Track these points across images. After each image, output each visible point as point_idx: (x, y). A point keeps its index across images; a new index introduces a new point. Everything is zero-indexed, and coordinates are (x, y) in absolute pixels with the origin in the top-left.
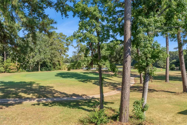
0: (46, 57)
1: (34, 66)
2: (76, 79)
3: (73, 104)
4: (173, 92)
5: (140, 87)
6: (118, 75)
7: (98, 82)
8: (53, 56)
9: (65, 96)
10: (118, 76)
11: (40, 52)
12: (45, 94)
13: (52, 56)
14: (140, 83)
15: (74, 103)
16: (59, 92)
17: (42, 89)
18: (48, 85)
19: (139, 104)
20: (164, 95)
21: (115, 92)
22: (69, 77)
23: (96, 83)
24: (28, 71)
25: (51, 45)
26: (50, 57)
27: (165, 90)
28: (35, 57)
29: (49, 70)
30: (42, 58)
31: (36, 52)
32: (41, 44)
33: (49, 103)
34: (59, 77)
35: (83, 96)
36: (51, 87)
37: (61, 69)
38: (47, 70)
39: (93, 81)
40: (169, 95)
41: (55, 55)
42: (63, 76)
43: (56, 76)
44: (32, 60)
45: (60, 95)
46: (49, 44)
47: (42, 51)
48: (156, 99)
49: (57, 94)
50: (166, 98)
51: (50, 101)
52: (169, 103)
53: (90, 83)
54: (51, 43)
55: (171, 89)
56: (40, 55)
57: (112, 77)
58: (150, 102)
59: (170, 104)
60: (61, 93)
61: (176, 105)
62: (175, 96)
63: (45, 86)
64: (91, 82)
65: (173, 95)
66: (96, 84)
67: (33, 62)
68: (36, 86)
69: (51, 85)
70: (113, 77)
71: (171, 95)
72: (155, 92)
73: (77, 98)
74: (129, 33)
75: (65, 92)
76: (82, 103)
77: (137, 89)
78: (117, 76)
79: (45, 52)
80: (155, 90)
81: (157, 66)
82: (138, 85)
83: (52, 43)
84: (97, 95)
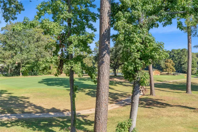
0: (30, 57)
1: (14, 68)
2: (66, 87)
3: (43, 124)
4: (193, 107)
5: (149, 100)
6: (125, 82)
7: (93, 92)
8: (40, 55)
9: (39, 111)
10: (125, 84)
11: (21, 50)
12: (12, 109)
13: (38, 55)
14: (151, 95)
15: (46, 123)
16: (34, 105)
17: (12, 100)
18: (23, 95)
19: (123, 128)
20: (179, 112)
21: (112, 106)
22: (57, 84)
23: (90, 93)
24: (6, 75)
25: (37, 41)
26: (35, 56)
27: (182, 105)
28: (15, 57)
29: (35, 74)
30: (25, 58)
31: (16, 50)
32: (24, 39)
33: (9, 122)
34: (43, 84)
35: (65, 111)
36: (25, 98)
37: (52, 73)
38: (32, 75)
39: (87, 90)
40: (186, 111)
41: (43, 54)
42: (49, 83)
43: (39, 82)
44: (11, 61)
45: (33, 109)
46: (35, 40)
47: (24, 49)
48: (165, 118)
49: (29, 108)
50: (180, 116)
51: (14, 118)
52: (181, 124)
53: (83, 93)
54: (37, 39)
55: (191, 103)
56: (22, 54)
57: (115, 85)
58: (155, 122)
59: (182, 126)
60: (36, 107)
61: (190, 127)
62: (193, 114)
63: (18, 96)
64: (85, 91)
65: (191, 112)
66: (89, 95)
67: (12, 63)
68: (6, 97)
69: (26, 95)
70: (117, 86)
71: (188, 112)
72: (168, 108)
73: (55, 115)
74: (106, 20)
75: (42, 106)
76: (56, 123)
77: (144, 102)
78: (123, 84)
79: (28, 50)
80: (169, 104)
81: (182, 70)
82: (147, 97)
83: (39, 38)
84: (85, 110)
